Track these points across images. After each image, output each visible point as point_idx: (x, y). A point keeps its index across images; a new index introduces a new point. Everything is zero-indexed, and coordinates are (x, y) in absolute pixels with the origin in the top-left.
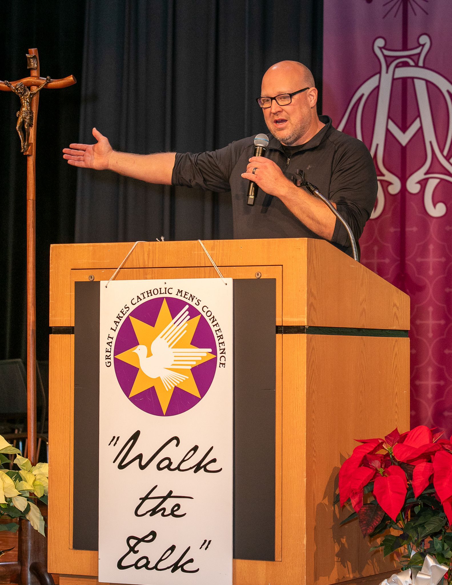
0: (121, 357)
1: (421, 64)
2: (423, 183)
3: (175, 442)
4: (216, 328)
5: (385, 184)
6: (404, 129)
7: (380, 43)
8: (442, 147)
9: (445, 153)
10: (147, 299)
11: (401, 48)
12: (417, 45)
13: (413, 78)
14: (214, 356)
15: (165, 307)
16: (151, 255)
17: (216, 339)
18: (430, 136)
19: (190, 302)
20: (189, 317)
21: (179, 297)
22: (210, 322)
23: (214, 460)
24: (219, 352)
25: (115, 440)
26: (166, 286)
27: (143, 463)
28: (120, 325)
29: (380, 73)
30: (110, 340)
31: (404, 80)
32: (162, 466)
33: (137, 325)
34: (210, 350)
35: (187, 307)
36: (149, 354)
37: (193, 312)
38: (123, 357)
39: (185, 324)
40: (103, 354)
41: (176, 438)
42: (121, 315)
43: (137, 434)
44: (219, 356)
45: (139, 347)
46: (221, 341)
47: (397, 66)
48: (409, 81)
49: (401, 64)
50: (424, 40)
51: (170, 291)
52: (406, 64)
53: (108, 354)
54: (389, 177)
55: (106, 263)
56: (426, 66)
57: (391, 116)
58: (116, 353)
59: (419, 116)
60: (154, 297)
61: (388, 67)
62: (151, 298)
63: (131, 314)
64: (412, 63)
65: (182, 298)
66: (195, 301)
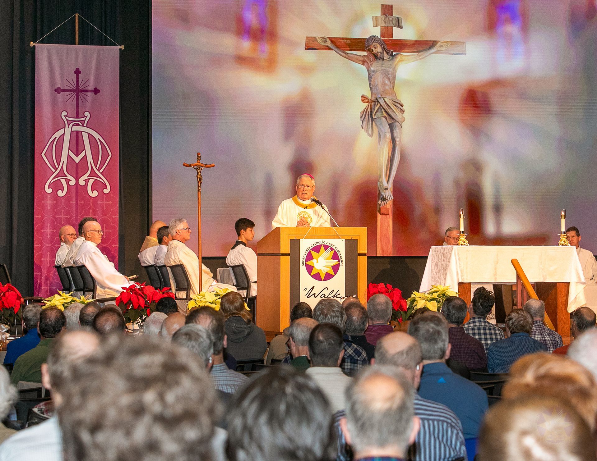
0: (307, 263)
1: (85, 125)
2: (87, 181)
3: (326, 289)
4: (340, 254)
5: (67, 181)
6: (77, 155)
7: (64, 113)
8: (96, 165)
9: (97, 168)
10: (316, 245)
11: (75, 117)
12: (84, 116)
13: (81, 132)
14: (339, 263)
15: (322, 248)
16: (316, 231)
17: (340, 257)
18: (90, 159)
19: (331, 246)
20: (331, 251)
21: (327, 244)
22: (337, 252)
23: (339, 294)
24: (340, 261)
25: (306, 289)
26: (323, 241)
27: (316, 296)
28: (307, 253)
29: (65, 128)
30: (304, 258)
31: (77, 132)
32: (322, 297)
33: (313, 253)
34: (338, 261)
35: (330, 247)
36: (317, 262)
37: (332, 249)
38: (308, 263)
39: (329, 253)
40: (301, 262)
41: (327, 288)
42: (308, 250)
43: (314, 286)
44: (341, 262)
45: (314, 260)
46: (341, 258)
47: (73, 125)
48: (79, 133)
49: (75, 125)
50: (87, 114)
51: (324, 242)
52: (78, 125)
53: (303, 262)
54: (69, 177)
55: (301, 233)
56: (88, 126)
57: (70, 148)
58: (306, 262)
59: (85, 149)
60: (319, 244)
61: (69, 126)
62: (318, 245)
63: (311, 250)
64: (81, 125)
65: (328, 245)
66: (333, 246)
